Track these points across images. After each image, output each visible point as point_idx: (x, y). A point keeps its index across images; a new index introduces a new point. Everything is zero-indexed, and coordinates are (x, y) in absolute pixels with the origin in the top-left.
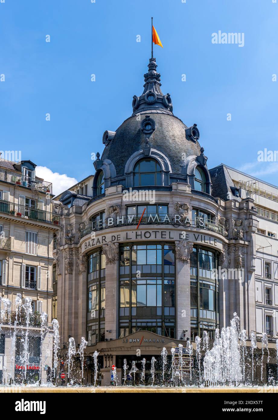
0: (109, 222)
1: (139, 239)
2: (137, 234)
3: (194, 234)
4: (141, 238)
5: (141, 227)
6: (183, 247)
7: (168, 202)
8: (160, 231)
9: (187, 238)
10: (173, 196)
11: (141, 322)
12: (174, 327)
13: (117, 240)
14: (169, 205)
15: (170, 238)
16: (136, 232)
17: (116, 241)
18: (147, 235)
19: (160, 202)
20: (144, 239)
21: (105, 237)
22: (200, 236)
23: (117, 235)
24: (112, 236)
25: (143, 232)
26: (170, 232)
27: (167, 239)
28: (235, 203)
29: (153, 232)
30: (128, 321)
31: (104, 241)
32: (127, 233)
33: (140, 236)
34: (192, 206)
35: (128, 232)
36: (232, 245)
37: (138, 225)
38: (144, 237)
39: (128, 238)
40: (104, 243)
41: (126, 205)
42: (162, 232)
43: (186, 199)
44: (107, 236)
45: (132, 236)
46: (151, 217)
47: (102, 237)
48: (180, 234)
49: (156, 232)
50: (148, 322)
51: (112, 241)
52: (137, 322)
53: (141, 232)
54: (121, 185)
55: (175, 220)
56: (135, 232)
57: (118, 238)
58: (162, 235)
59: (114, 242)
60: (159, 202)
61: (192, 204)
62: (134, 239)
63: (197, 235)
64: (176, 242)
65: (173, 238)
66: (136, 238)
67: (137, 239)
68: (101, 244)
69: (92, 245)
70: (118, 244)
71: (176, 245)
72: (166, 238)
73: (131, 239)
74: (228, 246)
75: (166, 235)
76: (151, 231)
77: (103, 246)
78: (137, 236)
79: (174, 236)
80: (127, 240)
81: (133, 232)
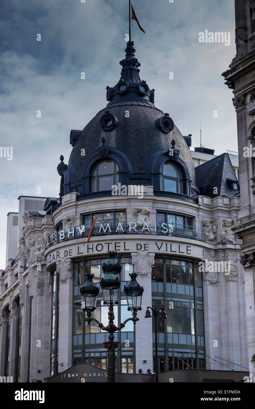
0: (61, 235)
1: (91, 253)
2: (89, 248)
3: (156, 243)
4: (93, 252)
5: (93, 239)
6: (141, 259)
7: (125, 208)
8: (113, 242)
9: (146, 248)
10: (130, 200)
11: (95, 352)
12: (133, 357)
13: (70, 255)
14: (127, 211)
15: (125, 250)
16: (88, 245)
17: (68, 257)
18: (100, 248)
19: (116, 208)
20: (96, 252)
21: (59, 252)
22: (164, 245)
23: (70, 250)
24: (65, 251)
25: (95, 244)
26: (125, 243)
27: (122, 250)
28: (223, 200)
29: (105, 244)
30: (80, 351)
31: (58, 256)
32: (78, 247)
33: (92, 249)
34: (156, 210)
35: (80, 245)
36: (220, 250)
37: (89, 237)
38: (96, 250)
39: (79, 253)
40: (59, 259)
41: (81, 214)
42: (115, 243)
43: (148, 203)
44: (60, 250)
45: (84, 251)
46: (102, 227)
47: (57, 252)
48: (137, 244)
49: (108, 244)
50: (101, 352)
51: (65, 256)
52: (90, 353)
53: (93, 245)
54: (75, 192)
55: (130, 228)
56: (86, 245)
57: (70, 253)
58: (116, 246)
59: (66, 258)
60: (114, 208)
61: (156, 207)
62: (85, 253)
63: (159, 244)
64: (132, 254)
65: (129, 250)
66: (88, 252)
67: (89, 254)
68: (56, 260)
69: (50, 262)
70: (70, 260)
71: (133, 257)
72: (120, 250)
73: (83, 253)
74: (215, 252)
75: (120, 246)
76: (103, 243)
77: (57, 263)
78: (89, 250)
79: (131, 247)
80: (79, 255)
81: (84, 245)
